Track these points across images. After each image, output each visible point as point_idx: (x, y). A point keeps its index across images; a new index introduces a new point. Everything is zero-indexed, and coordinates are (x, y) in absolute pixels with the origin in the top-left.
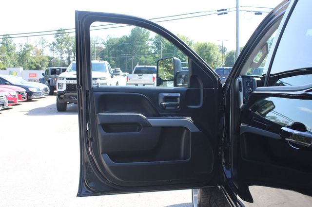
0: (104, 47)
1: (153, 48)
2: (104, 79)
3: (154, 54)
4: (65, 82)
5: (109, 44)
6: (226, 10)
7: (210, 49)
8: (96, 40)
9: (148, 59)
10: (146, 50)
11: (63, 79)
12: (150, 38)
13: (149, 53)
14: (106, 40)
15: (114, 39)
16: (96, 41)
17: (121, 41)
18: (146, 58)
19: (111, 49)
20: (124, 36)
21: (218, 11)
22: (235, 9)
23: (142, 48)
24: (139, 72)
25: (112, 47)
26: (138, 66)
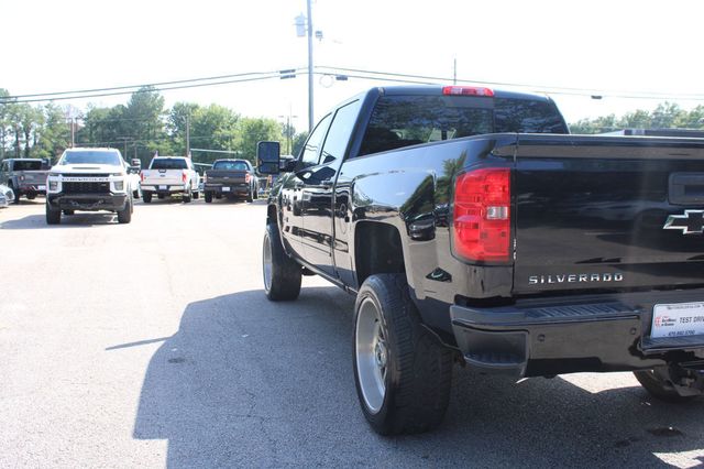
0: (81, 124)
1: (170, 126)
2: (119, 174)
3: (172, 137)
4: (60, 179)
5: (92, 119)
6: (293, 71)
7: (268, 130)
8: (65, 111)
9: (161, 146)
10: (158, 130)
11: (57, 175)
12: (164, 109)
13: (164, 136)
14: (85, 111)
15: (102, 110)
16: (68, 113)
17: (113, 113)
18: (158, 143)
19: (95, 128)
20: (118, 106)
21: (282, 72)
22: (307, 71)
23: (150, 127)
24: (160, 166)
25: (98, 124)
26: (156, 157)
